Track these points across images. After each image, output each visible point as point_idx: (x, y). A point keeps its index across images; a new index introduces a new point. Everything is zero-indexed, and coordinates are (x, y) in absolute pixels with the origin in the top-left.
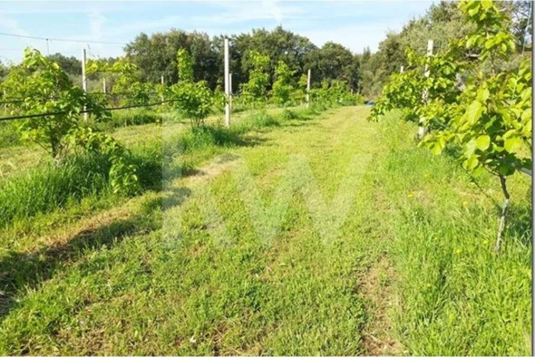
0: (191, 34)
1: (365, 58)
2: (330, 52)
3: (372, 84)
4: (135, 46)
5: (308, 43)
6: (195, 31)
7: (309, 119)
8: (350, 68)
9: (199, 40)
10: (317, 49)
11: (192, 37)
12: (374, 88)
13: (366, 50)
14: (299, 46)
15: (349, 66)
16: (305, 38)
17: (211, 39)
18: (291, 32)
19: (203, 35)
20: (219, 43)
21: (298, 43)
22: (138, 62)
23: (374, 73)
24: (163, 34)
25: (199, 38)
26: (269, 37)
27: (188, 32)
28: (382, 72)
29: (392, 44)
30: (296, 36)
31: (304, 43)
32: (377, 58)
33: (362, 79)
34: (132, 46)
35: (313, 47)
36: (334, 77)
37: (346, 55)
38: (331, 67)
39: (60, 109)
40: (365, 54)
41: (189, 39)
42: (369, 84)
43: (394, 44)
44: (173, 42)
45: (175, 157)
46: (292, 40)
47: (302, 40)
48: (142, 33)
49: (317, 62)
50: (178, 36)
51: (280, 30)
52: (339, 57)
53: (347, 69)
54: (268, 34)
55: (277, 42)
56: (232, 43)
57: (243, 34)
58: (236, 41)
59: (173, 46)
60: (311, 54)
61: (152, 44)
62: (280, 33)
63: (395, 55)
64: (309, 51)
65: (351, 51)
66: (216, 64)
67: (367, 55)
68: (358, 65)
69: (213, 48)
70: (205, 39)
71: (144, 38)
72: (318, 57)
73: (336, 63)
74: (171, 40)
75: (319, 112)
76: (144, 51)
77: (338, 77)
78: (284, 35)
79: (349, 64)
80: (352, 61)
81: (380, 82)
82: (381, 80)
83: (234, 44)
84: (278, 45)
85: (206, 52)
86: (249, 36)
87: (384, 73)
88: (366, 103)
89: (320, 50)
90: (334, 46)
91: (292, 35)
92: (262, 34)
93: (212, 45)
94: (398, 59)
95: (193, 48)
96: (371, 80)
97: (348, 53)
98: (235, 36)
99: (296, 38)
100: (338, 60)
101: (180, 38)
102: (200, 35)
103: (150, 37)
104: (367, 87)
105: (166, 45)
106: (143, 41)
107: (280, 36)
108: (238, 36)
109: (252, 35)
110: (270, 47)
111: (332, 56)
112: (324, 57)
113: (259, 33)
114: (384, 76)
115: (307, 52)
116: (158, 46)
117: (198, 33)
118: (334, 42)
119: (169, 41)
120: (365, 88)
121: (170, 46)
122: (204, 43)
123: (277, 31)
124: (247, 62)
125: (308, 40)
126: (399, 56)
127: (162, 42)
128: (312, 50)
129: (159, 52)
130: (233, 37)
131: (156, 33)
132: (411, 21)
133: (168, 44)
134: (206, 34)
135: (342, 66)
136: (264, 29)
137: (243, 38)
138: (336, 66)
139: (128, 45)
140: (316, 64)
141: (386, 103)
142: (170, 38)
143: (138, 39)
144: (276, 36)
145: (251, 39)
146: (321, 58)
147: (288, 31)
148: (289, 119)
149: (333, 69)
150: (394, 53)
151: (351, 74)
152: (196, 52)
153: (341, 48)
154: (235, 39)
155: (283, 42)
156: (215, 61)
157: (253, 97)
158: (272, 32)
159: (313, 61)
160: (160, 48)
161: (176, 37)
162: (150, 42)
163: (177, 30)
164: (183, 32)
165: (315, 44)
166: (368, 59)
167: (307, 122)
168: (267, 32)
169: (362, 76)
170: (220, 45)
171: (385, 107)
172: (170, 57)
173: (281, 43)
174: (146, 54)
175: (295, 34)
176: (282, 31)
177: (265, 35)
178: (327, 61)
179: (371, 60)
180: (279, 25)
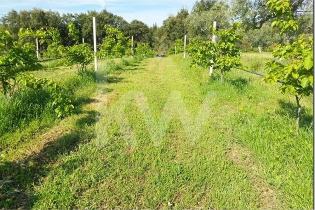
0: (47, 12)
1: (154, 29)
2: (135, 25)
3: (160, 45)
4: (8, 18)
5: (122, 20)
6: (50, 10)
7: (137, 66)
8: (147, 35)
9: (54, 16)
10: (128, 24)
11: (48, 13)
12: (161, 47)
13: (155, 25)
14: (117, 22)
15: (147, 34)
16: (121, 17)
17: (61, 16)
18: (112, 13)
19: (56, 13)
20: (67, 19)
21: (116, 20)
22: (11, 29)
23: (160, 38)
24: (28, 11)
25: (53, 15)
26: (99, 16)
27: (46, 10)
28: (165, 38)
29: (172, 22)
30: (115, 16)
31: (120, 20)
32: (162, 29)
33: (154, 42)
34: (6, 18)
35: (125, 22)
36: (139, 41)
37: (145, 27)
38: (137, 35)
39: (9, 62)
40: (154, 27)
41: (46, 15)
42: (158, 45)
43: (174, 22)
44: (35, 17)
45: (75, 91)
46: (113, 18)
47: (119, 18)
48: (13, 10)
49: (128, 31)
50: (39, 13)
51: (105, 12)
52: (141, 29)
53: (146, 36)
54: (98, 14)
55: (104, 19)
56: (75, 19)
57: (81, 13)
58: (78, 18)
59: (36, 19)
60: (124, 27)
61: (21, 17)
62: (105, 14)
63: (174, 28)
64: (123, 25)
65: (147, 25)
66: (66, 32)
67: (155, 28)
68: (152, 33)
69: (63, 21)
70: (57, 16)
71: (14, 13)
72: (129, 28)
73: (140, 32)
74: (34, 15)
75: (140, 61)
76: (15, 22)
77: (141, 40)
78: (108, 15)
79: (147, 33)
80: (148, 31)
81: (164, 44)
82: (165, 43)
83: (77, 19)
84: (104, 21)
85: (59, 24)
86: (86, 15)
87: (166, 39)
88: (157, 56)
89: (130, 24)
90: (138, 22)
91: (112, 15)
92: (94, 14)
93: (62, 20)
94: (176, 30)
95: (50, 21)
96: (159, 42)
97: (146, 26)
98: (77, 15)
99: (115, 17)
100: (140, 31)
101: (40, 14)
102: (54, 13)
103: (18, 12)
104: (157, 46)
105: (30, 19)
106: (13, 15)
107: (105, 15)
108: (78, 14)
109: (87, 14)
110: (100, 22)
111: (137, 28)
112: (132, 28)
113: (92, 13)
114: (166, 40)
115: (122, 26)
116: (25, 18)
117: (52, 11)
118: (138, 20)
119: (33, 16)
120: (155, 47)
121: (33, 19)
122: (57, 18)
123: (103, 12)
124: (85, 31)
125: (122, 18)
126: (176, 29)
127: (27, 16)
128: (125, 24)
129: (26, 23)
130: (75, 15)
131: (23, 10)
132: (182, 10)
133: (32, 18)
134: (57, 13)
135: (143, 34)
136: (95, 11)
137: (82, 16)
138: (140, 34)
139: (3, 18)
140: (128, 33)
141: (201, 57)
142: (33, 14)
143: (10, 13)
144: (103, 16)
145: (87, 16)
146: (130, 29)
147: (110, 12)
148: (126, 66)
149: (137, 36)
150: (173, 27)
151: (148, 39)
152: (52, 24)
153: (142, 23)
154: (77, 16)
155: (108, 19)
156: (65, 30)
157: (108, 53)
158: (100, 13)
159: (126, 31)
160: (26, 20)
161: (37, 14)
162: (19, 16)
163: (37, 9)
164: (42, 10)
165: (127, 21)
166: (156, 30)
167: (136, 67)
168: (97, 13)
169: (154, 40)
170: (67, 20)
171: (200, 59)
172: (34, 26)
173: (106, 20)
174: (16, 24)
175: (114, 15)
176: (107, 13)
177: (96, 14)
178: (134, 31)
179: (157, 31)
180: (104, 9)
